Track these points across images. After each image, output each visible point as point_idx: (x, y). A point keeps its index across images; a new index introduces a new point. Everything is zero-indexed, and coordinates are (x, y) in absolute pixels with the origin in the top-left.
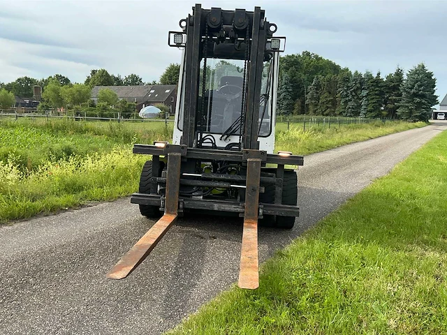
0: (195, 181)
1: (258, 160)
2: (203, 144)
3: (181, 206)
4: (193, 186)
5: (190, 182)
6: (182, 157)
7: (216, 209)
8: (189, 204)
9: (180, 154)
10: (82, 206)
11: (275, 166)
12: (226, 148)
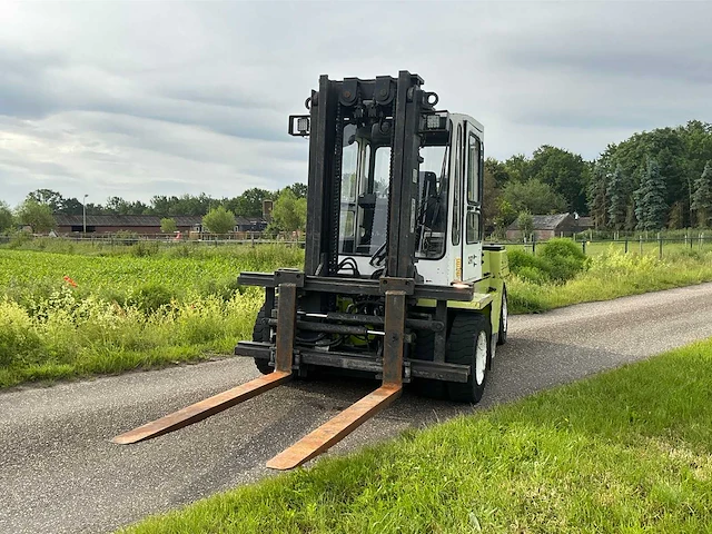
0: (319, 324)
1: (402, 293)
2: (340, 272)
3: (297, 360)
4: (319, 332)
5: (311, 326)
6: (297, 289)
7: (345, 366)
8: (310, 358)
9: (294, 285)
10: (201, 360)
11: (433, 303)
12: (372, 277)
